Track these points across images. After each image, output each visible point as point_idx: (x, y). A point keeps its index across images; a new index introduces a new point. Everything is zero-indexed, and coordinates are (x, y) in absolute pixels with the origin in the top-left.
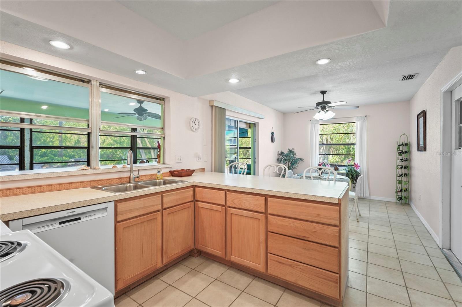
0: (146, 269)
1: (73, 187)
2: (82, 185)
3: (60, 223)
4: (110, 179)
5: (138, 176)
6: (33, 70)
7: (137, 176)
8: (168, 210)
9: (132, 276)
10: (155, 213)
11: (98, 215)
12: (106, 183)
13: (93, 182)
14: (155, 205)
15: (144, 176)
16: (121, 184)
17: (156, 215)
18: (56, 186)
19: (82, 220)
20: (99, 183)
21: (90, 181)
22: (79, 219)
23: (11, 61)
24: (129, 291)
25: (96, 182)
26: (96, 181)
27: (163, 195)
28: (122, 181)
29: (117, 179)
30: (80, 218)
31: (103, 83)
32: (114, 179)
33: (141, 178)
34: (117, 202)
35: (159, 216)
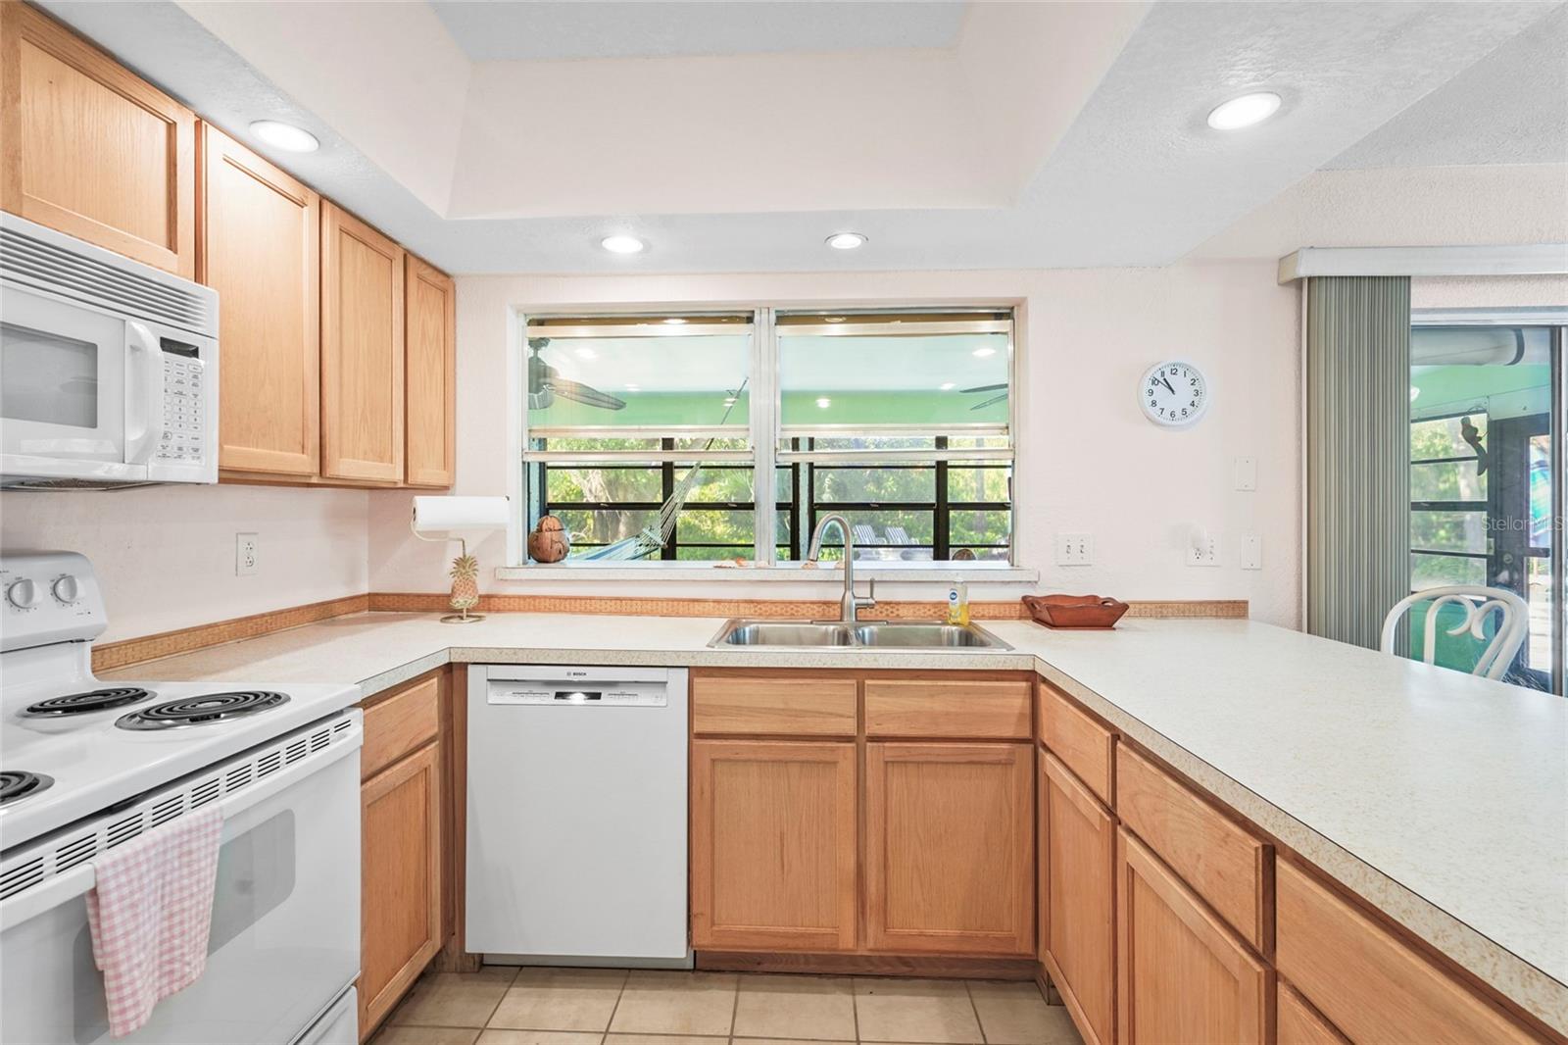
0: (791, 930)
1: (696, 612)
2: (718, 609)
3: (557, 695)
4: (791, 603)
5: (871, 601)
7: (864, 601)
8: (887, 744)
9: (742, 928)
10: (829, 744)
11: (645, 698)
12: (779, 612)
13: (746, 605)
14: (831, 714)
15: (911, 606)
16: (812, 623)
17: (832, 750)
18: (659, 603)
19: (604, 700)
20: (760, 609)
21: (738, 602)
22: (598, 696)
24: (755, 973)
25: (752, 605)
26: (752, 602)
27: (868, 682)
28: (829, 612)
29: (813, 603)
30: (600, 694)
31: (788, 311)
32: (804, 603)
33: (898, 610)
34: (695, 672)
35: (846, 759)
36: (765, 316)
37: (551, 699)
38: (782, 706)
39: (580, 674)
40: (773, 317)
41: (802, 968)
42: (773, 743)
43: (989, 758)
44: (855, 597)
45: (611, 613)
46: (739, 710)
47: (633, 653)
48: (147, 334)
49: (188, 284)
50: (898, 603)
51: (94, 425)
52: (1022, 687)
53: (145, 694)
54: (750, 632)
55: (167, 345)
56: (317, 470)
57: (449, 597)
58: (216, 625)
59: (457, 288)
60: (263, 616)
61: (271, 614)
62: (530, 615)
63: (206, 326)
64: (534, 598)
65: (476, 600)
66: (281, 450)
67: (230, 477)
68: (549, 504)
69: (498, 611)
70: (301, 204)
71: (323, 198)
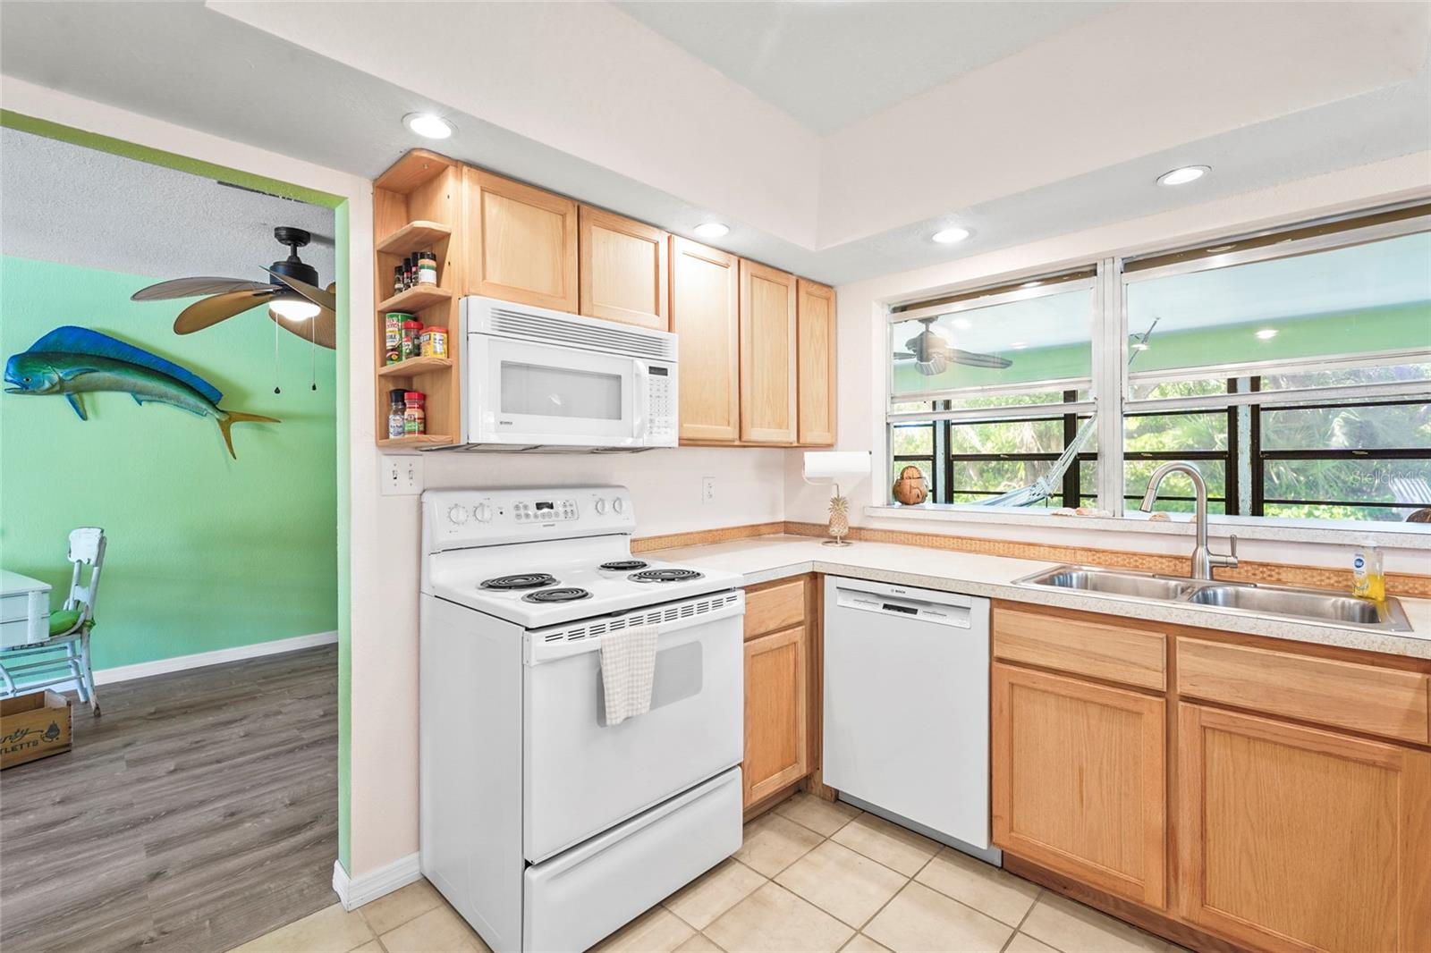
0: (1091, 864)
1: (1032, 555)
2: (1054, 555)
3: (886, 606)
4: (1135, 554)
5: (1232, 560)
6: (1039, 283)
7: (1223, 559)
8: (1204, 708)
10: (1132, 694)
11: (953, 619)
12: (1122, 562)
13: (1083, 553)
14: (1135, 664)
15: (1298, 571)
16: (1153, 576)
17: (1136, 700)
18: (997, 544)
19: (919, 616)
20: (1099, 558)
21: (1074, 549)
22: (914, 611)
23: (994, 286)
24: (1061, 894)
25: (1090, 553)
26: (1090, 550)
27: (1179, 638)
28: (1182, 568)
29: (1161, 557)
30: (917, 610)
31: (1138, 256)
32: (1151, 556)
33: (1279, 574)
34: (996, 603)
35: (1152, 712)
36: (1109, 266)
37: (880, 609)
38: (1079, 647)
39: (900, 592)
40: (1119, 265)
41: (1111, 910)
42: (1070, 680)
43: (1357, 755)
44: (1209, 553)
45: (953, 549)
46: (1035, 644)
47: (942, 581)
48: (642, 366)
49: (665, 335)
50: (1280, 566)
51: (620, 419)
52: (1415, 679)
53: (645, 565)
54: (1078, 578)
55: (653, 370)
56: (737, 437)
57: (827, 527)
58: (692, 533)
59: (838, 294)
60: (717, 530)
61: (722, 530)
62: (888, 545)
63: (672, 354)
64: (892, 532)
65: (846, 530)
66: (715, 425)
67: (686, 442)
68: (953, 456)
69: (866, 540)
70: (727, 266)
71: (740, 258)
